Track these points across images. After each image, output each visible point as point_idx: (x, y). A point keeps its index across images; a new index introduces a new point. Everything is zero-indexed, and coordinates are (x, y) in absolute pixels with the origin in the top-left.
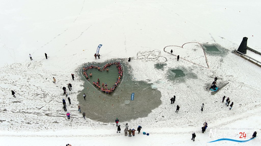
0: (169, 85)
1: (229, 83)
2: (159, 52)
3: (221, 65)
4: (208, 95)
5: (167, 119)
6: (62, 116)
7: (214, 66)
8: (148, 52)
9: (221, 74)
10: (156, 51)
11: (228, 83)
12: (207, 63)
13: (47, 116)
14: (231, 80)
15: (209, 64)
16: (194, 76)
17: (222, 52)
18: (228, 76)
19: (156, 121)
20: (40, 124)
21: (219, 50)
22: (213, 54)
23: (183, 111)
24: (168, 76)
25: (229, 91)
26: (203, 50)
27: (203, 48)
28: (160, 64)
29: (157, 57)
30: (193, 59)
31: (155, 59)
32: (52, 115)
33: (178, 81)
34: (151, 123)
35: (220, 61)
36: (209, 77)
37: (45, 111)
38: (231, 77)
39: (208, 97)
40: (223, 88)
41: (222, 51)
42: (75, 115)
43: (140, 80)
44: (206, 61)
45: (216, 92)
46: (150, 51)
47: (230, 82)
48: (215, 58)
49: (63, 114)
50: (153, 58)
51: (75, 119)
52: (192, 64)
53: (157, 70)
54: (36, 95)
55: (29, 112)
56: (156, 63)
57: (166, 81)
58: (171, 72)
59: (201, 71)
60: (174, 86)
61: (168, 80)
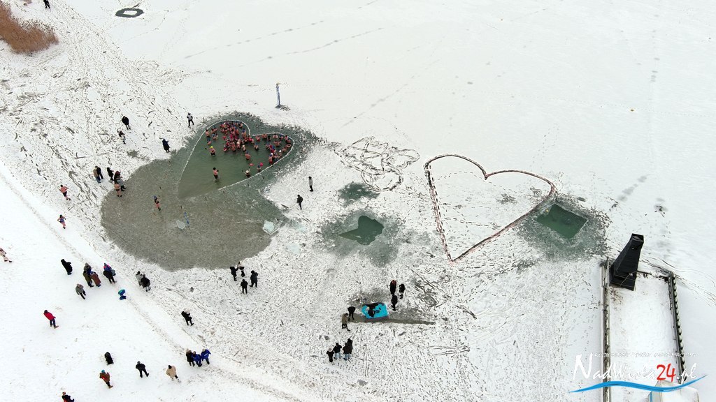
0: (304, 242)
1: (432, 323)
2: (409, 160)
3: (496, 275)
4: (338, 313)
5: (189, 299)
6: (81, 188)
7: (481, 264)
8: (390, 146)
9: (456, 292)
10: (408, 153)
11: (427, 323)
12: (474, 247)
13: (67, 174)
14: (453, 323)
15: (470, 254)
16: (383, 257)
17: (574, 246)
18: (461, 310)
19: (172, 287)
20: (48, 181)
21: (577, 235)
22: (540, 236)
23: (237, 306)
24: (334, 222)
25: (397, 340)
26: (531, 212)
27: (537, 206)
28: (363, 189)
29: (386, 168)
30: (460, 218)
31: (373, 172)
32: (75, 177)
33: (334, 245)
34: (158, 285)
35: (516, 264)
36: (414, 281)
37: (77, 166)
38: (462, 317)
39: (330, 316)
40: (395, 324)
41: (580, 241)
42: (95, 196)
43: (271, 200)
44: (481, 243)
45: (366, 320)
46: (396, 149)
47: (437, 325)
48: (519, 249)
49: (86, 185)
50: (374, 166)
51: (88, 203)
52: (431, 229)
53: (336, 198)
54: (103, 132)
55: (61, 155)
56: (358, 181)
57: (313, 231)
58: (356, 219)
59: (420, 258)
60: (308, 250)
61: (317, 232)
